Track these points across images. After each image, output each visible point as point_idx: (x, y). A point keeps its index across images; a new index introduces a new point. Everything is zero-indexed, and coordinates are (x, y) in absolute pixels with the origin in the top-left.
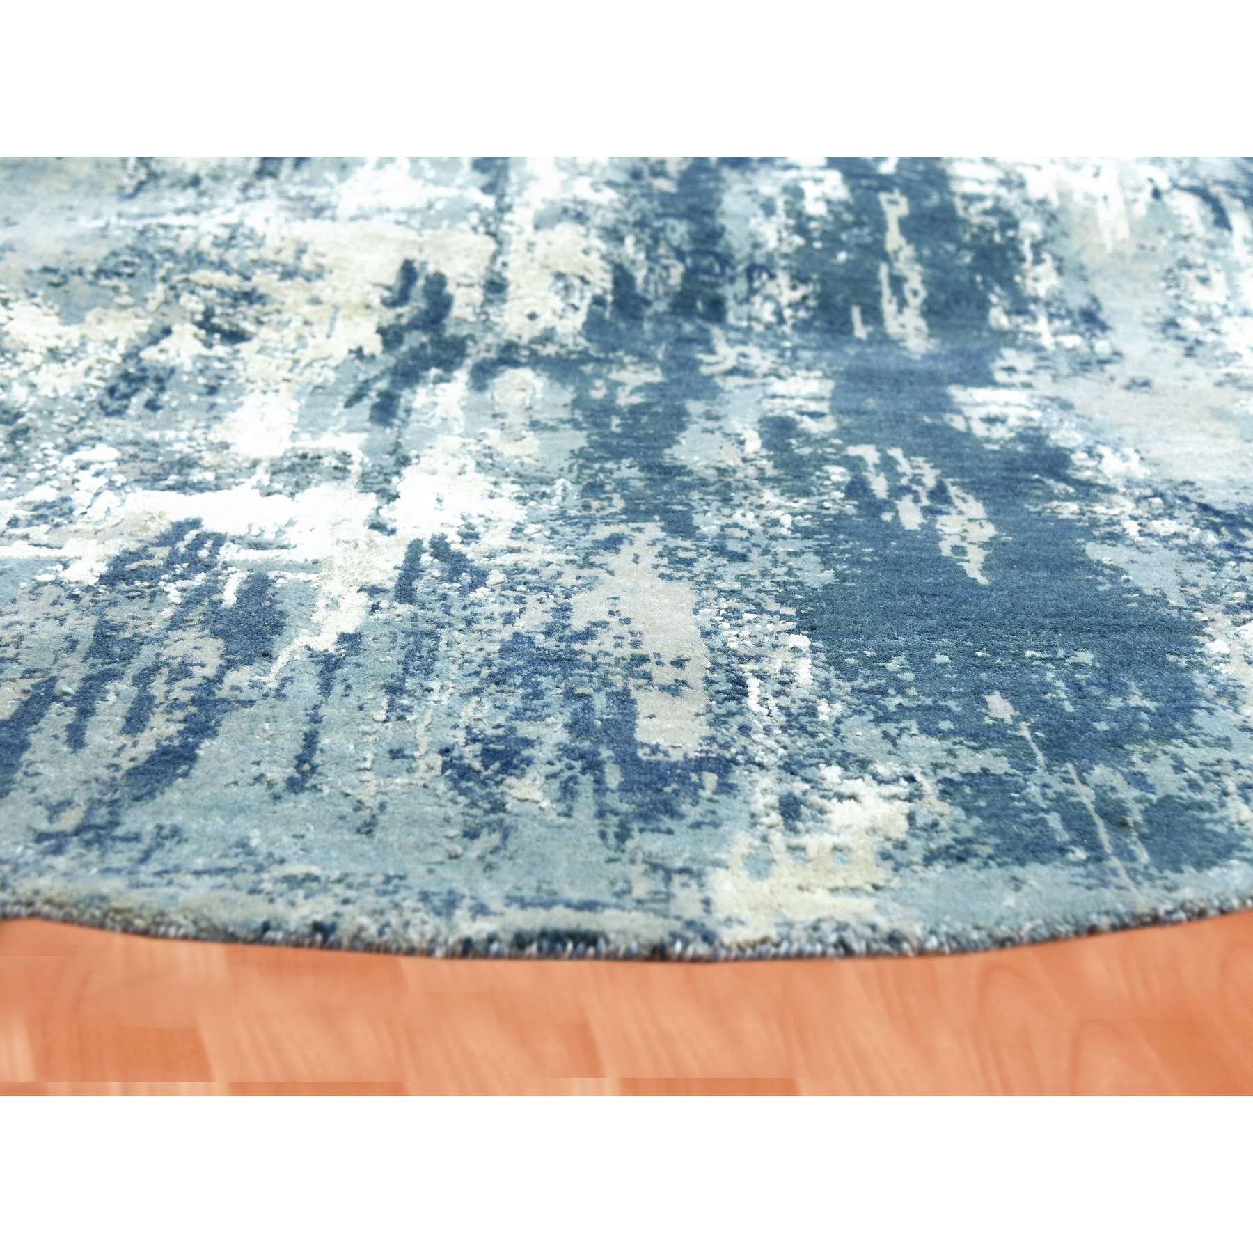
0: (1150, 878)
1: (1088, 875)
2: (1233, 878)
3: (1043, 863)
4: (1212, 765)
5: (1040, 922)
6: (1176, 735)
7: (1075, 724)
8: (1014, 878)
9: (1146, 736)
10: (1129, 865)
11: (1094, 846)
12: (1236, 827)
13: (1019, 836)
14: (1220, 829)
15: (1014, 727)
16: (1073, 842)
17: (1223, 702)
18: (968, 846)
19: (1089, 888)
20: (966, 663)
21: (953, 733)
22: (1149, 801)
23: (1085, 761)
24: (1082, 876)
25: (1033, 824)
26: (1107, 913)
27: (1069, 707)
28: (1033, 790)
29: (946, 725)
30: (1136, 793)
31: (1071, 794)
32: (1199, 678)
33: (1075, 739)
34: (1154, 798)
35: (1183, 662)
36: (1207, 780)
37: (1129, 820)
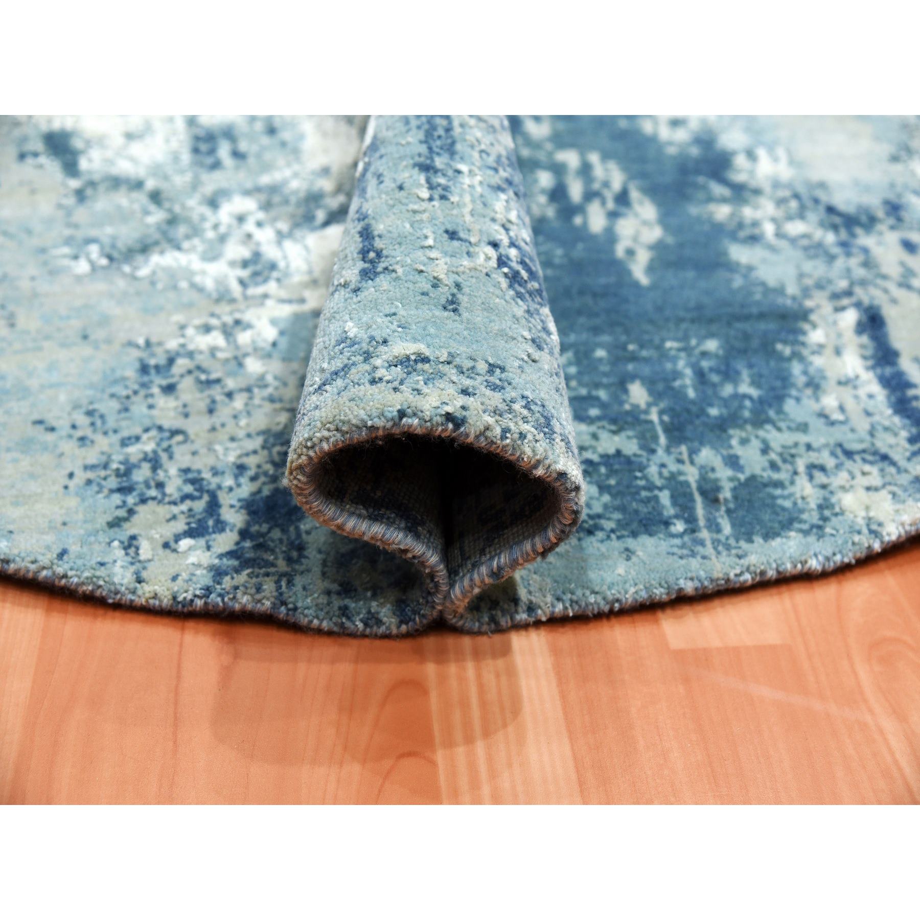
0: (728, 547)
1: (683, 546)
2: (789, 548)
3: (651, 535)
4: (790, 447)
5: (642, 587)
6: (768, 421)
7: (694, 409)
8: (627, 550)
9: (746, 421)
10: (715, 536)
11: (691, 520)
12: (800, 501)
13: (636, 512)
14: (787, 504)
15: (646, 412)
16: (677, 517)
17: (809, 392)
18: (597, 521)
19: (681, 557)
20: (620, 355)
21: (599, 418)
22: (738, 480)
23: (696, 444)
24: (678, 546)
25: (648, 500)
26: (692, 579)
27: (691, 393)
28: (653, 470)
29: (594, 412)
30: (729, 473)
31: (680, 473)
32: (796, 369)
33: (691, 422)
34: (742, 477)
35: (787, 351)
36: (785, 461)
37: (721, 496)
